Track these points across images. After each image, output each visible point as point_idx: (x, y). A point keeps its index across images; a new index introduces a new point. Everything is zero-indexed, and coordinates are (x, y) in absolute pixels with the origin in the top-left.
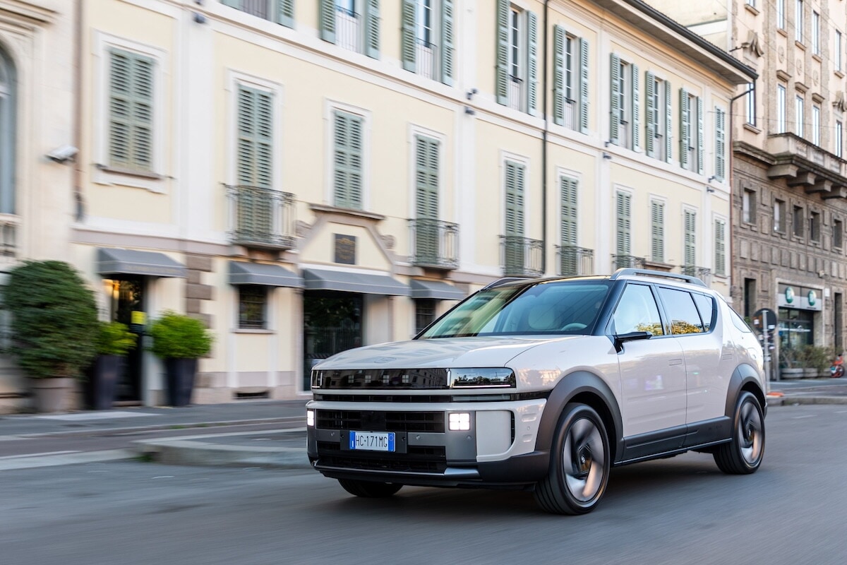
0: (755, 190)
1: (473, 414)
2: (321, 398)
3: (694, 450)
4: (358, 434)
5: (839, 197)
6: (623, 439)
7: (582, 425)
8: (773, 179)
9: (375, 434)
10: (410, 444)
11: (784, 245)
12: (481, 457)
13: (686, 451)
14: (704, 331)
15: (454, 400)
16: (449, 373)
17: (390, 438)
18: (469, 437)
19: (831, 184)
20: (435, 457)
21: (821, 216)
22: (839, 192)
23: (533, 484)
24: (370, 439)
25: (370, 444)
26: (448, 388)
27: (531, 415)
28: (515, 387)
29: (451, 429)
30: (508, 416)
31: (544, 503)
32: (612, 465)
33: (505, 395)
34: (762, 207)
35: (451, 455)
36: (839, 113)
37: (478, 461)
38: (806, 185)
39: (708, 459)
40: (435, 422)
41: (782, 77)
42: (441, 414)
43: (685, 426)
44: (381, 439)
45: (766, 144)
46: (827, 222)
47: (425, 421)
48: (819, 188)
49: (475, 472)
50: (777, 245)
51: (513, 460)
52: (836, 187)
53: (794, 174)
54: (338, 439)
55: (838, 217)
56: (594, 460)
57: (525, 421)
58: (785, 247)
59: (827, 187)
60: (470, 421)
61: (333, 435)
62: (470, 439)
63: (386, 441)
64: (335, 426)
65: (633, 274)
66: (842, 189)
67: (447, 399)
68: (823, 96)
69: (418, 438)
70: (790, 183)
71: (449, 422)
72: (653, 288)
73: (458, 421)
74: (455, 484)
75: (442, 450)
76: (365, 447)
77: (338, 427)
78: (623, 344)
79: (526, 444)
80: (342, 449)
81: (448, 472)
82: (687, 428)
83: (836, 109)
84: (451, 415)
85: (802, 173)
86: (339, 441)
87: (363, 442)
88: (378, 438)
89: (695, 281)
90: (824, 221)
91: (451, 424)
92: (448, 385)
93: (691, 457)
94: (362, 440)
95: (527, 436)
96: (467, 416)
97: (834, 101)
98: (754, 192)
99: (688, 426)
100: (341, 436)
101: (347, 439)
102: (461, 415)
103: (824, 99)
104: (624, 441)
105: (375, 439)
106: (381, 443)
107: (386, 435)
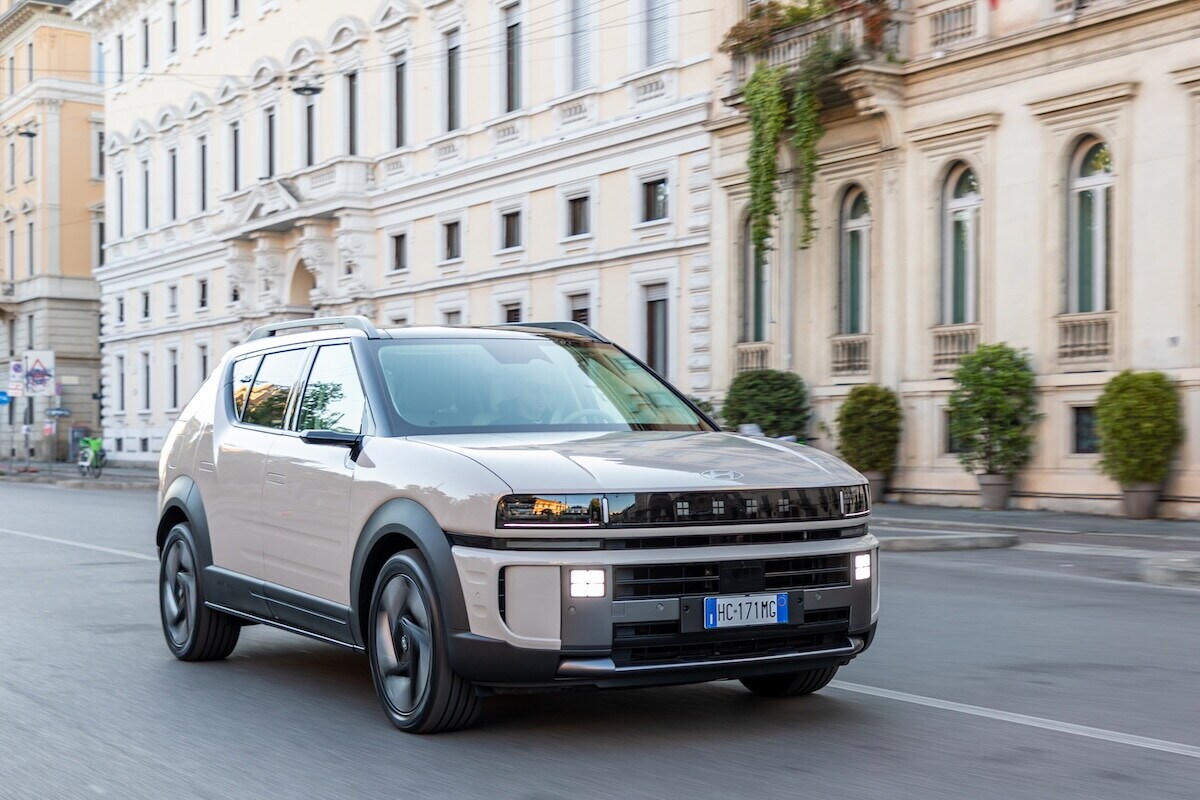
4: (720, 601)
9: (753, 598)
10: (806, 608)
17: (780, 602)
24: (746, 608)
25: (745, 615)
29: (857, 578)
37: (870, 625)
44: (764, 605)
54: (674, 616)
61: (663, 608)
63: (774, 608)
69: (816, 597)
76: (736, 622)
77: (676, 593)
80: (686, 630)
84: (856, 558)
86: (677, 618)
87: (730, 614)
88: (760, 605)
91: (856, 571)
94: (731, 610)
100: (684, 608)
101: (698, 612)
105: (754, 606)
106: (765, 611)
107: (773, 597)
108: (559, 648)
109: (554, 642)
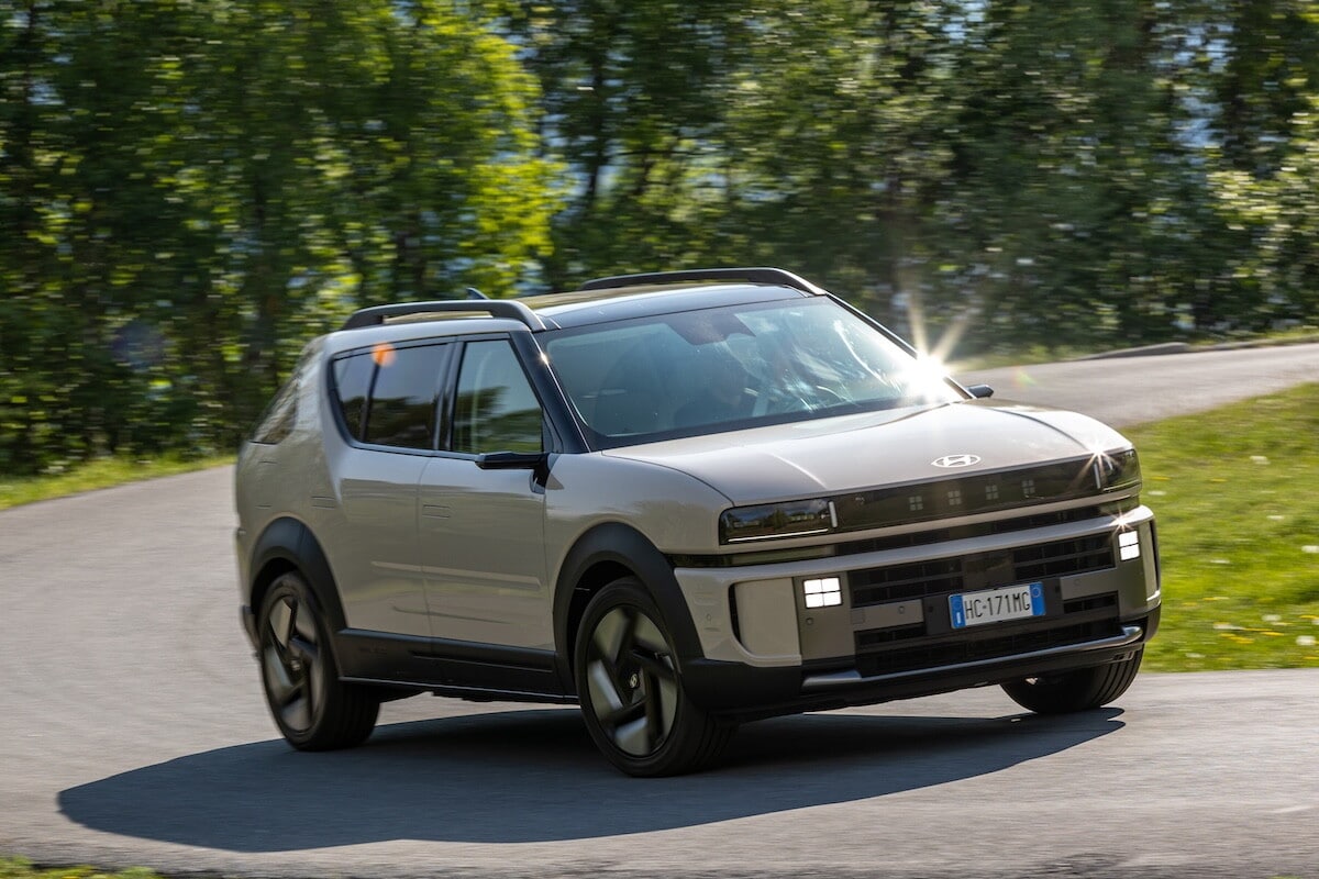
2: (830, 551)
4: (967, 598)
9: (1003, 592)
10: (1066, 597)
15: (1104, 511)
17: (1034, 593)
24: (995, 603)
25: (995, 610)
26: (1100, 492)
29: (1124, 558)
44: (1016, 598)
54: (919, 617)
61: (907, 611)
63: (1028, 600)
67: (1092, 512)
69: (1075, 586)
71: (1119, 548)
75: (1111, 598)
76: (987, 619)
80: (934, 632)
84: (1120, 536)
86: (923, 620)
87: (979, 611)
88: (1011, 598)
91: (1122, 550)
92: (1097, 487)
94: (979, 606)
100: (930, 608)
101: (945, 611)
105: (1004, 600)
106: (1017, 604)
107: (1026, 588)
108: (800, 664)
109: (793, 657)
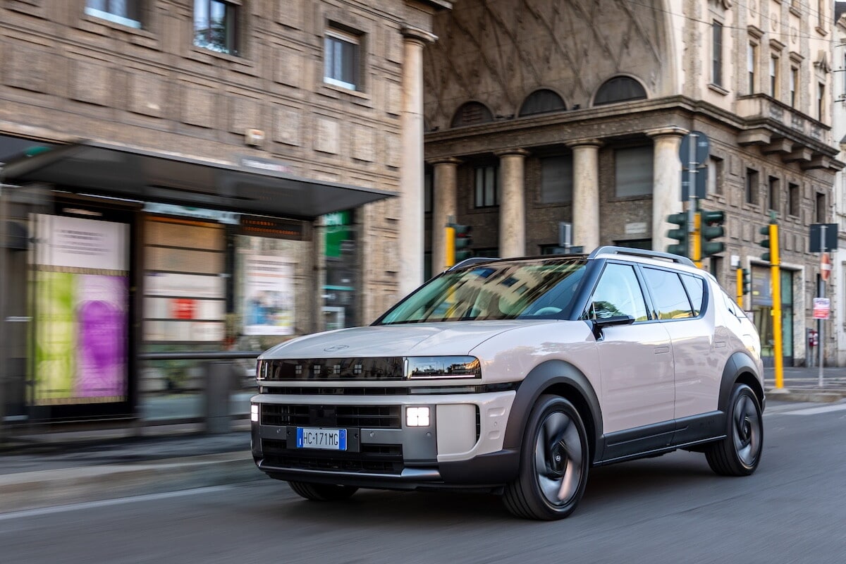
0: (721, 157)
1: (433, 408)
2: (266, 390)
3: (684, 448)
4: (306, 431)
5: (821, 167)
6: (603, 436)
7: (556, 419)
8: (743, 146)
9: (325, 431)
10: (363, 442)
11: (756, 219)
12: (442, 457)
13: (674, 450)
14: (694, 316)
15: (412, 392)
16: (406, 361)
17: (341, 435)
18: (429, 434)
19: (811, 152)
20: (391, 456)
21: (801, 188)
22: (821, 163)
23: (502, 487)
24: (319, 437)
25: (319, 442)
26: (405, 379)
27: (499, 409)
28: (481, 378)
29: (409, 424)
30: (473, 409)
31: (514, 506)
32: (591, 465)
33: (470, 386)
34: (731, 177)
35: (410, 453)
36: (821, 74)
37: (439, 461)
38: (782, 154)
39: (699, 458)
40: (391, 417)
41: (754, 33)
42: (397, 408)
43: (673, 422)
44: (331, 437)
45: (734, 105)
46: (808, 195)
47: (380, 416)
48: (797, 156)
49: (436, 473)
50: (749, 220)
51: (477, 459)
52: (817, 156)
53: (766, 140)
54: (284, 437)
55: (821, 189)
56: (570, 458)
57: (492, 416)
58: (758, 222)
59: (807, 156)
60: (429, 416)
61: (279, 431)
62: (430, 435)
63: (337, 439)
64: (281, 422)
65: (614, 253)
66: (824, 158)
67: (405, 391)
68: (803, 55)
69: (371, 435)
70: (763, 150)
71: (406, 417)
72: (636, 268)
73: (417, 417)
74: (414, 486)
75: (399, 448)
76: (314, 446)
77: (285, 423)
78: (603, 329)
79: (493, 442)
80: (288, 447)
81: (406, 473)
82: (676, 424)
83: (818, 70)
84: (408, 409)
85: (776, 139)
86: (285, 438)
87: (311, 440)
88: (328, 435)
89: (683, 261)
90: (804, 193)
91: (408, 419)
92: (405, 375)
93: (679, 455)
94: (311, 437)
95: (495, 432)
96: (426, 410)
97: (815, 61)
98: (721, 160)
99: (677, 421)
100: (288, 433)
101: (294, 436)
102: (420, 408)
103: (803, 58)
104: (605, 438)
105: (324, 436)
106: (331, 440)
107: (337, 432)
